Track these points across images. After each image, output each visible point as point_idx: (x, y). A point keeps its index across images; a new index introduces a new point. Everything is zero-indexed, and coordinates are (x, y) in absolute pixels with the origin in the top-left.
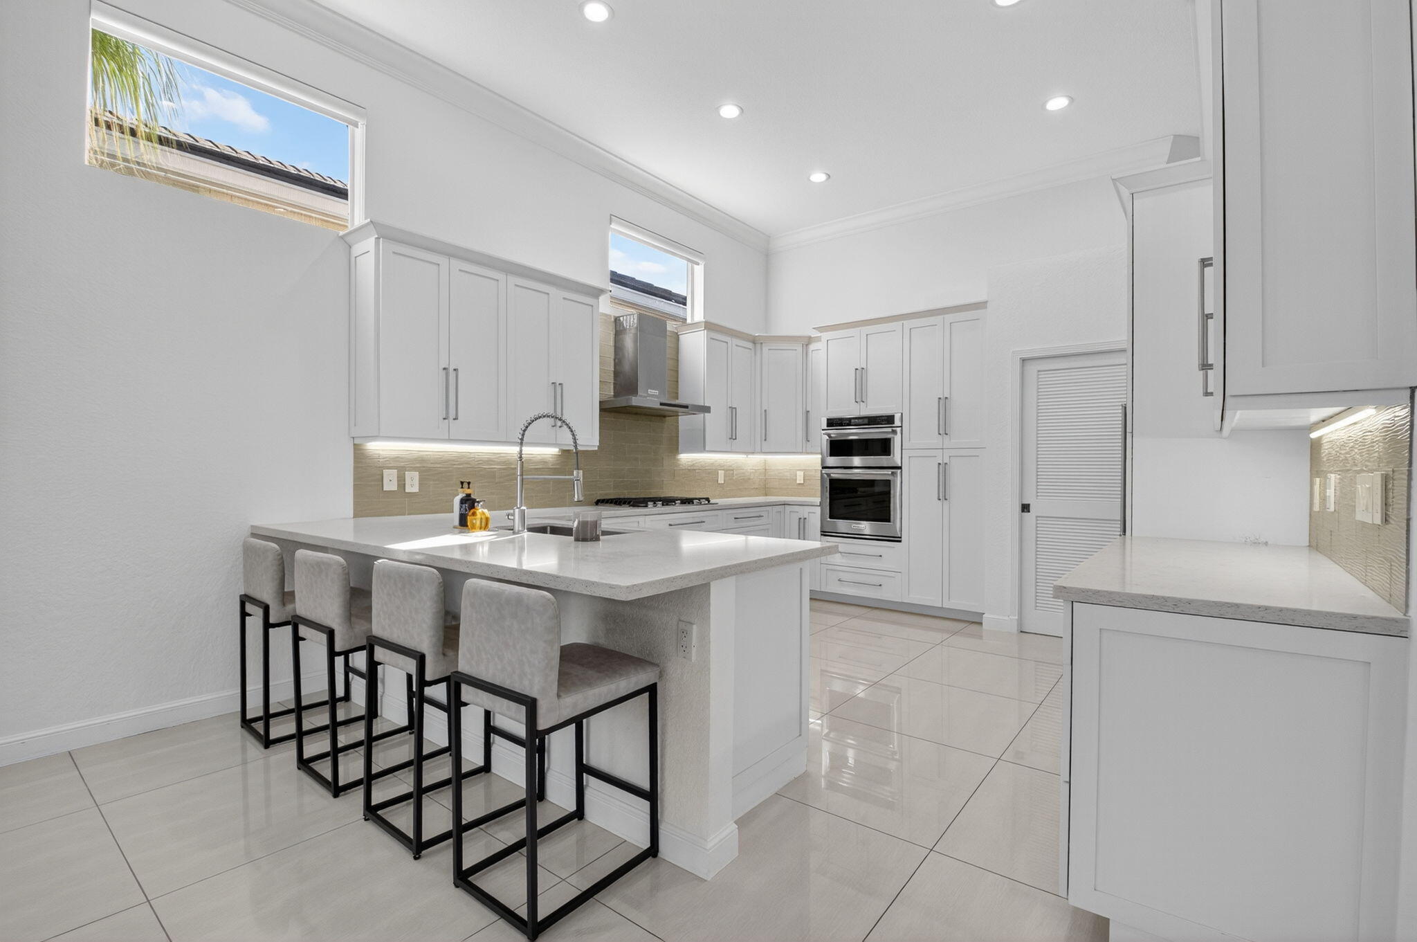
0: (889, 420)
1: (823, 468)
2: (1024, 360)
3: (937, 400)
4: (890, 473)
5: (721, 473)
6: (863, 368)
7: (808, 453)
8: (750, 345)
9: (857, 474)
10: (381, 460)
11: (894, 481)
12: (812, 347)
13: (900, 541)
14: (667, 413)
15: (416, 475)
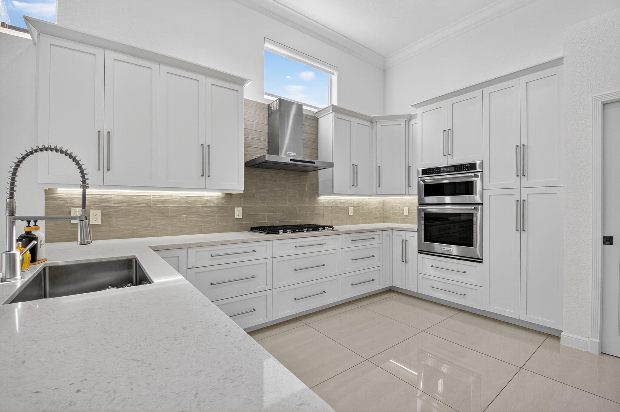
0: (472, 166)
1: (420, 205)
2: (605, 104)
3: (515, 147)
4: (473, 208)
5: (351, 209)
6: (449, 130)
7: (410, 195)
8: (368, 123)
9: (449, 209)
10: (69, 201)
11: (476, 214)
12: (412, 122)
13: (482, 262)
14: (309, 169)
15: (99, 212)
